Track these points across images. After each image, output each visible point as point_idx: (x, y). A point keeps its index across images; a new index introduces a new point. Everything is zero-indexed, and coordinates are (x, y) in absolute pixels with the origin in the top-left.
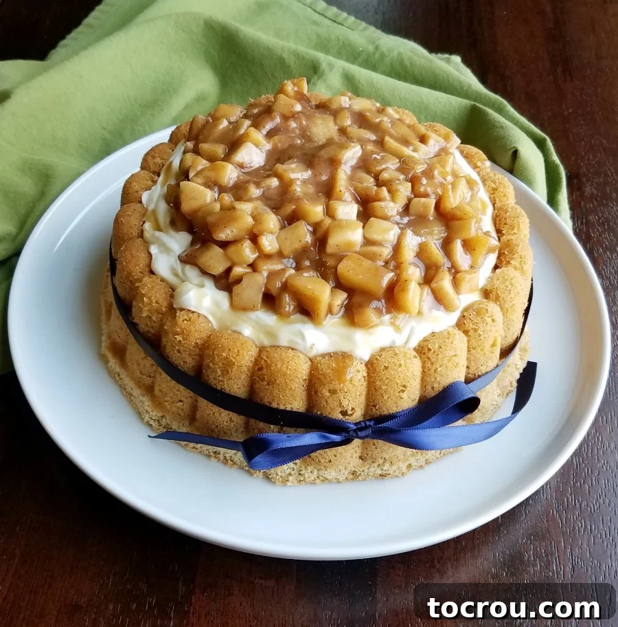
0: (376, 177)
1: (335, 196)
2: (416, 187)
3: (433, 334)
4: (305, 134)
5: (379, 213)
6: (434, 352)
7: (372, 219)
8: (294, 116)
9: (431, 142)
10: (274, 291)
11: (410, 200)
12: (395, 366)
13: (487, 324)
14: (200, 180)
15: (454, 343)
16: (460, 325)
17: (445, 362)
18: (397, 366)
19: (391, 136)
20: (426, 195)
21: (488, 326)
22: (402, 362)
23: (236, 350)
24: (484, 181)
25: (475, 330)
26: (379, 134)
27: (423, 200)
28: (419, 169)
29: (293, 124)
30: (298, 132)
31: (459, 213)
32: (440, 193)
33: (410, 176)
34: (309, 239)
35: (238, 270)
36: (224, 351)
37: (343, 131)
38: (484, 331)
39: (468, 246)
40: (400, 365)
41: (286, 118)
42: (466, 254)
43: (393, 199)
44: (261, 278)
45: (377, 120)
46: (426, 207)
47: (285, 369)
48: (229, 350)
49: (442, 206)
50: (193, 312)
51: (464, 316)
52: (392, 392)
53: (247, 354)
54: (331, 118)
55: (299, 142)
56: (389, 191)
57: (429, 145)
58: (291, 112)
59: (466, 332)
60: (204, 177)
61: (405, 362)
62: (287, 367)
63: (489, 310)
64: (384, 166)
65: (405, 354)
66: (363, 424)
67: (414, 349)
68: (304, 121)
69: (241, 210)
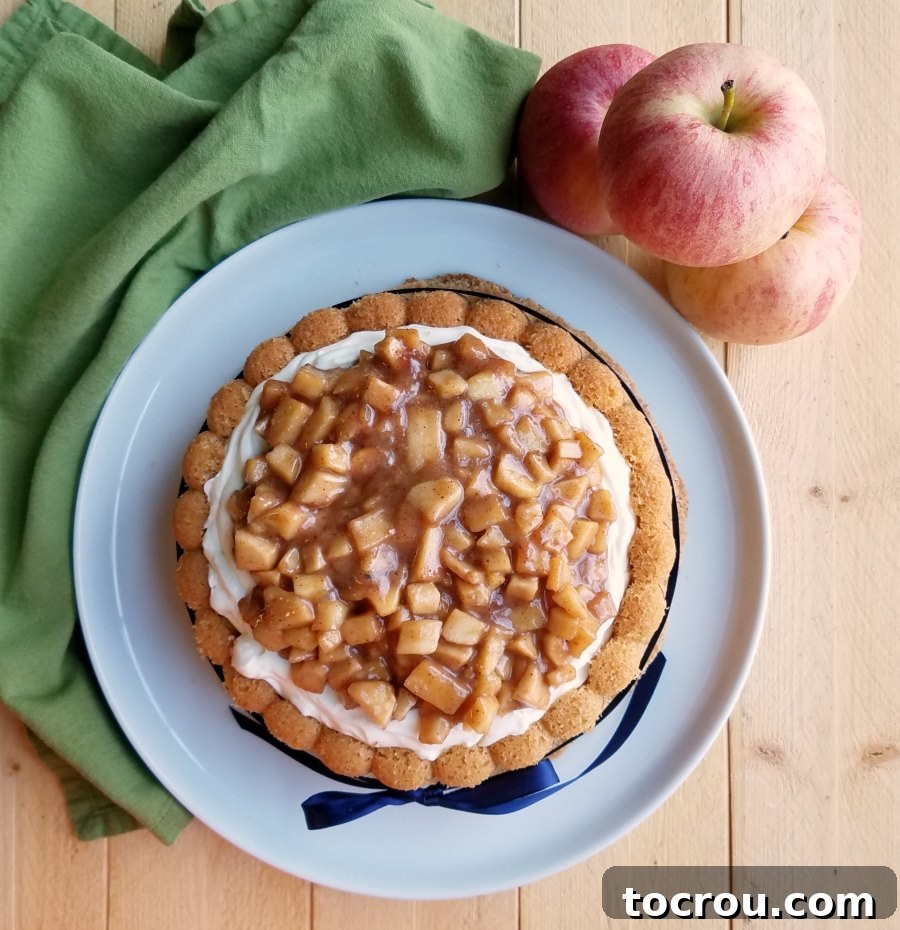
1: (416, 575)
2: (519, 561)
3: (510, 738)
7: (457, 612)
8: (391, 414)
14: (259, 528)
16: (543, 722)
29: (388, 426)
30: (392, 439)
32: (546, 572)
34: (378, 633)
41: (380, 415)
43: (487, 581)
51: (550, 715)
54: (440, 416)
56: (483, 568)
58: (386, 407)
65: (474, 762)
66: (430, 793)
67: (488, 747)
68: (403, 421)
69: (301, 597)
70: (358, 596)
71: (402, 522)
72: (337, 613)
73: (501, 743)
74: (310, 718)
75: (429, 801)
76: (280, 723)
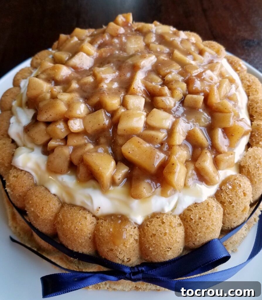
0: (163, 78)
1: (130, 91)
2: (191, 86)
3: (196, 205)
4: (123, 48)
5: (161, 105)
6: (195, 222)
7: (155, 109)
8: (118, 36)
9: (207, 54)
10: (75, 162)
11: (185, 96)
12: (161, 234)
13: (239, 198)
14: (43, 76)
15: (212, 215)
16: (217, 196)
17: (204, 230)
18: (163, 235)
19: (179, 50)
20: (197, 93)
21: (240, 199)
22: (167, 231)
23: (41, 207)
24: (242, 80)
25: (230, 203)
26: (171, 48)
27: (195, 96)
28: (195, 73)
29: (116, 41)
30: (118, 46)
31: (221, 108)
32: (208, 91)
33: (187, 78)
34: (107, 122)
35: (52, 143)
36: (32, 206)
37: (147, 46)
38: (237, 204)
39: (227, 132)
40: (165, 234)
41: (112, 37)
42: (225, 138)
43: (172, 95)
44: (68, 151)
45: (171, 39)
46: (196, 101)
47: (73, 229)
48: (37, 206)
49: (209, 101)
50: (22, 171)
51: (221, 189)
52: (159, 251)
53: (49, 210)
54: (142, 38)
55: (117, 52)
56: (170, 89)
57: (204, 56)
58: (116, 33)
59: (222, 203)
60: (47, 74)
61: (170, 231)
62: (75, 227)
63: (242, 185)
64: (169, 71)
65: (171, 223)
66: (136, 270)
67: (180, 216)
68: (124, 39)
69: (61, 100)
70: (95, 99)
71: (123, 70)
72: (82, 108)
73: (189, 209)
74: (55, 195)
75: (135, 277)
76: (34, 197)
